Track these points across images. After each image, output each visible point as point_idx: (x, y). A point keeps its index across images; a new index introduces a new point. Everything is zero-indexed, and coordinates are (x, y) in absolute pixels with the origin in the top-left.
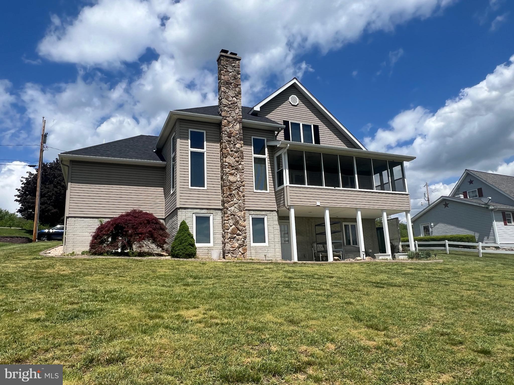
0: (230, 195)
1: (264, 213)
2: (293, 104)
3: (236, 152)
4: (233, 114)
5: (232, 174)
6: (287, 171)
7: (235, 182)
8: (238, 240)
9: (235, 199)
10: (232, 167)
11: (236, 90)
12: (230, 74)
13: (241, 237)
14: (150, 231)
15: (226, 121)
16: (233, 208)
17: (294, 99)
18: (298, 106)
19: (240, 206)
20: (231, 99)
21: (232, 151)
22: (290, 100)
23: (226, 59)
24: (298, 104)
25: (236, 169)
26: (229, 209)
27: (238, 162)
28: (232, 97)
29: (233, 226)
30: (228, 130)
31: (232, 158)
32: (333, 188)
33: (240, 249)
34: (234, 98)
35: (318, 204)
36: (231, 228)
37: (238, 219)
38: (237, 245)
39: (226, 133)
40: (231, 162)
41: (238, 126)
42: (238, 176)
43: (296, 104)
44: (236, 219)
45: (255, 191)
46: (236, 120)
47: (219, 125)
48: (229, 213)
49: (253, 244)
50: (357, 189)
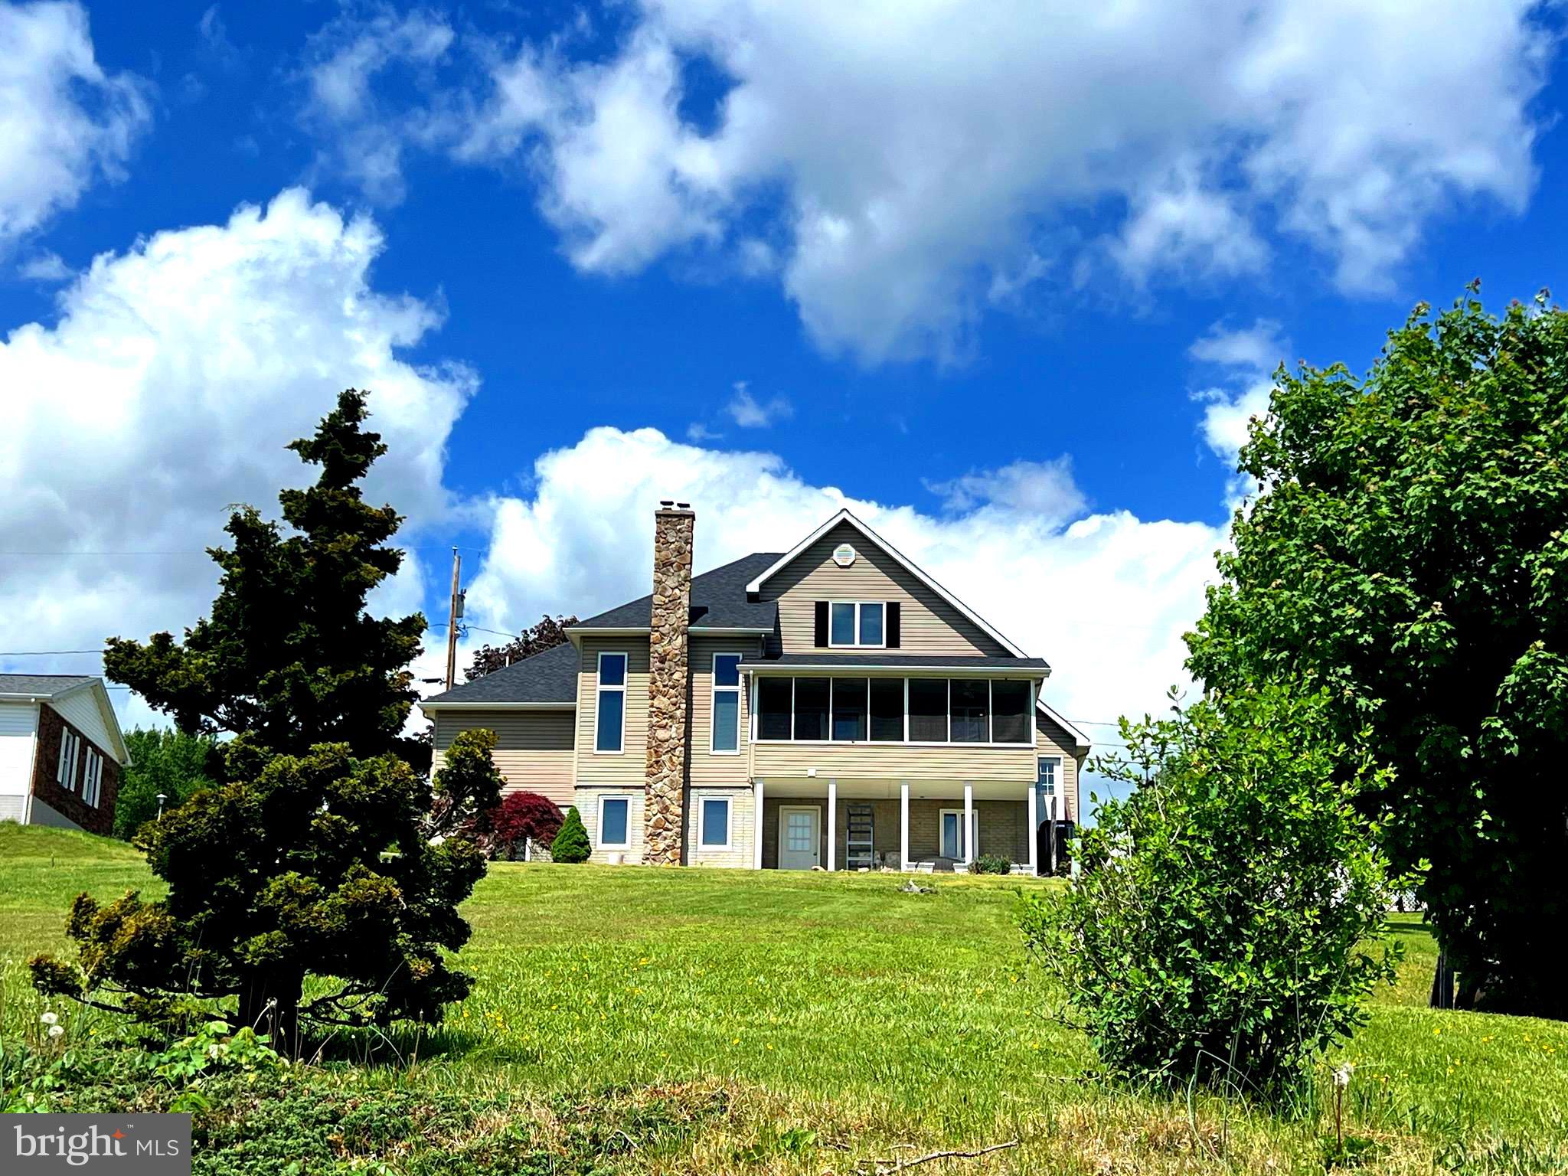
0: (657, 762)
1: (726, 792)
2: (840, 564)
3: (673, 687)
4: (673, 619)
5: (664, 727)
6: (756, 717)
7: (667, 741)
8: (665, 838)
9: (665, 770)
10: (664, 714)
11: (679, 575)
12: (673, 546)
13: (670, 833)
14: (527, 824)
15: (657, 634)
16: (660, 784)
17: (845, 553)
18: (852, 565)
19: (672, 781)
20: (669, 592)
21: (664, 686)
22: (835, 556)
23: (666, 519)
24: (853, 563)
25: (671, 717)
26: (654, 786)
27: (674, 704)
28: (673, 589)
29: (659, 815)
30: (660, 650)
31: (665, 699)
32: (850, 742)
34: (677, 591)
35: (812, 772)
36: (654, 819)
37: (668, 802)
39: (656, 655)
40: (662, 706)
41: (679, 641)
42: (674, 729)
43: (848, 564)
44: (664, 803)
45: (712, 752)
46: (675, 630)
47: (645, 639)
48: (652, 792)
49: (702, 847)
50: (907, 741)
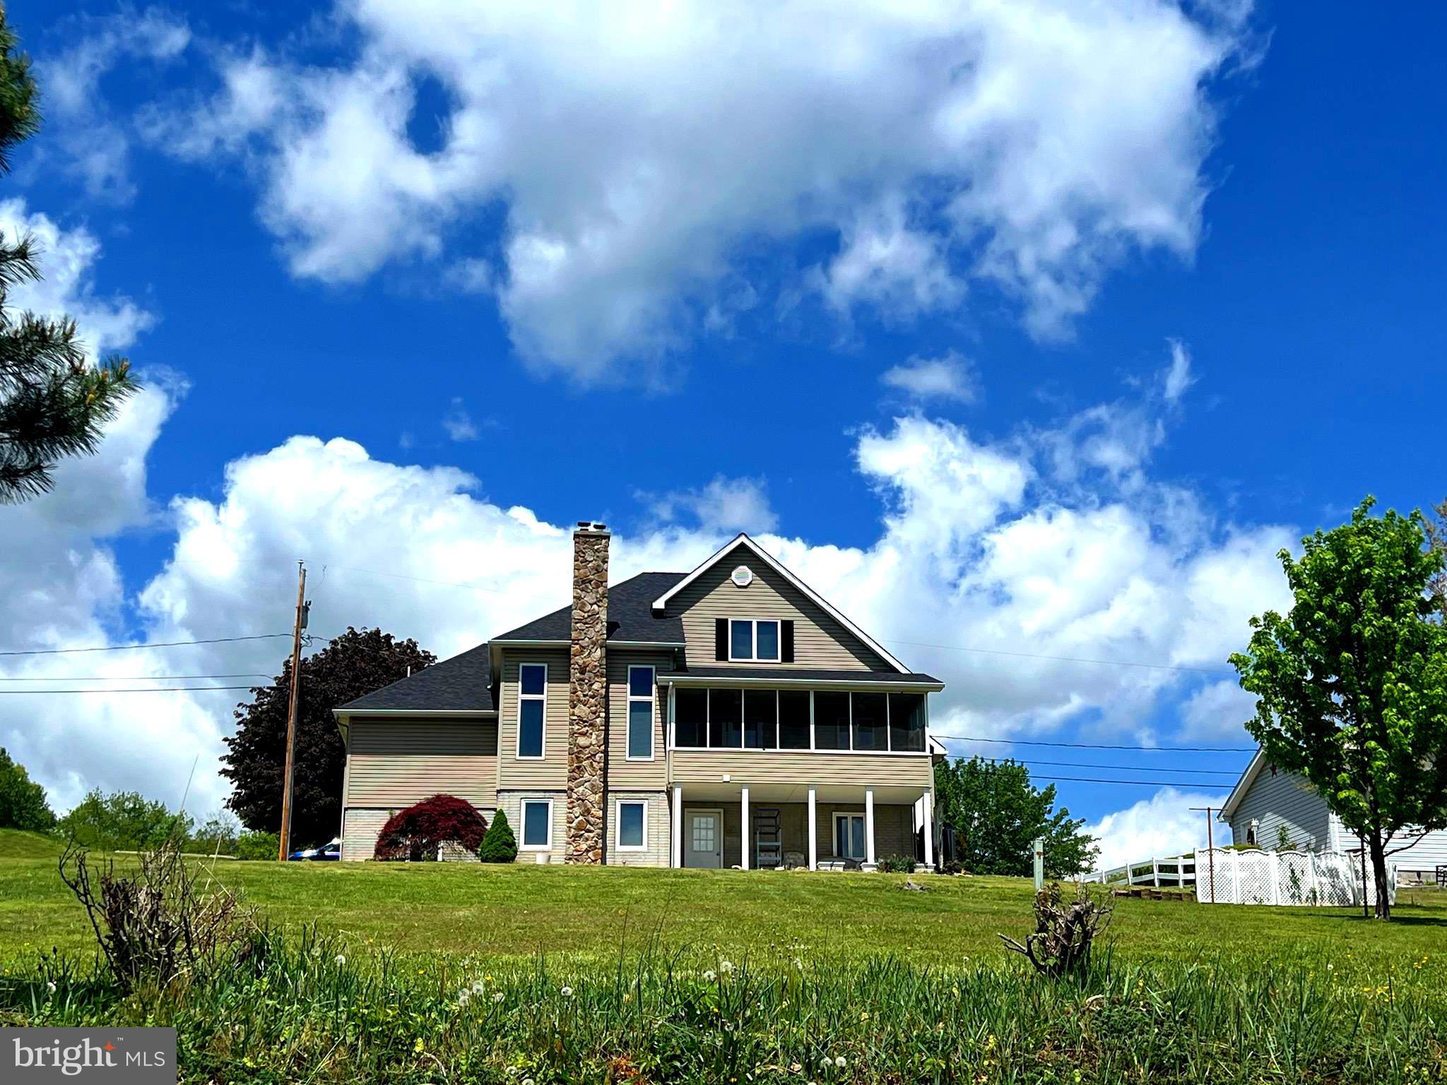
0: (578, 768)
1: (642, 795)
2: (738, 584)
3: (593, 697)
4: (592, 633)
5: (584, 734)
6: (673, 725)
7: (588, 747)
8: (587, 840)
9: (586, 774)
10: (585, 722)
11: (597, 592)
12: (590, 565)
13: (592, 835)
14: (453, 825)
15: (577, 647)
16: (581, 789)
17: (742, 574)
18: (751, 586)
19: (593, 786)
20: (588, 608)
21: (585, 696)
22: (733, 577)
23: (584, 539)
24: (750, 583)
25: (591, 725)
26: (576, 790)
27: (594, 713)
28: (592, 605)
29: (581, 818)
30: (581, 662)
31: (585, 708)
32: (760, 750)
33: (590, 854)
34: (595, 607)
35: (727, 778)
36: (576, 821)
37: (589, 805)
38: (584, 847)
39: (577, 666)
40: (583, 715)
41: (598, 653)
42: (594, 736)
43: (745, 584)
44: (585, 806)
45: (628, 759)
46: (594, 643)
47: (565, 652)
48: (575, 796)
49: (619, 848)
50: (813, 749)
